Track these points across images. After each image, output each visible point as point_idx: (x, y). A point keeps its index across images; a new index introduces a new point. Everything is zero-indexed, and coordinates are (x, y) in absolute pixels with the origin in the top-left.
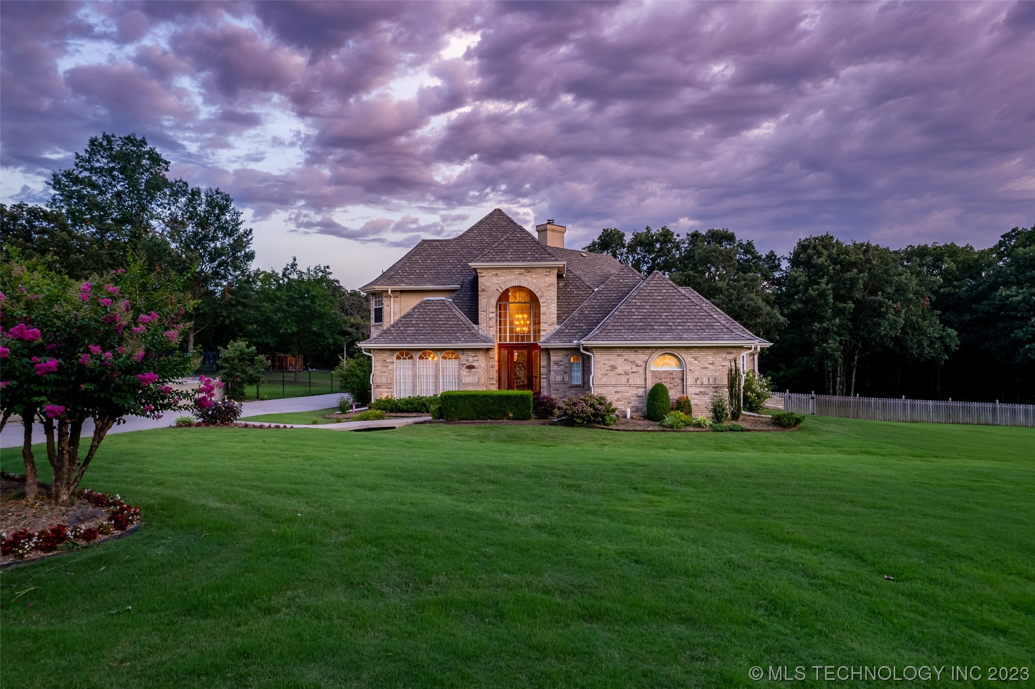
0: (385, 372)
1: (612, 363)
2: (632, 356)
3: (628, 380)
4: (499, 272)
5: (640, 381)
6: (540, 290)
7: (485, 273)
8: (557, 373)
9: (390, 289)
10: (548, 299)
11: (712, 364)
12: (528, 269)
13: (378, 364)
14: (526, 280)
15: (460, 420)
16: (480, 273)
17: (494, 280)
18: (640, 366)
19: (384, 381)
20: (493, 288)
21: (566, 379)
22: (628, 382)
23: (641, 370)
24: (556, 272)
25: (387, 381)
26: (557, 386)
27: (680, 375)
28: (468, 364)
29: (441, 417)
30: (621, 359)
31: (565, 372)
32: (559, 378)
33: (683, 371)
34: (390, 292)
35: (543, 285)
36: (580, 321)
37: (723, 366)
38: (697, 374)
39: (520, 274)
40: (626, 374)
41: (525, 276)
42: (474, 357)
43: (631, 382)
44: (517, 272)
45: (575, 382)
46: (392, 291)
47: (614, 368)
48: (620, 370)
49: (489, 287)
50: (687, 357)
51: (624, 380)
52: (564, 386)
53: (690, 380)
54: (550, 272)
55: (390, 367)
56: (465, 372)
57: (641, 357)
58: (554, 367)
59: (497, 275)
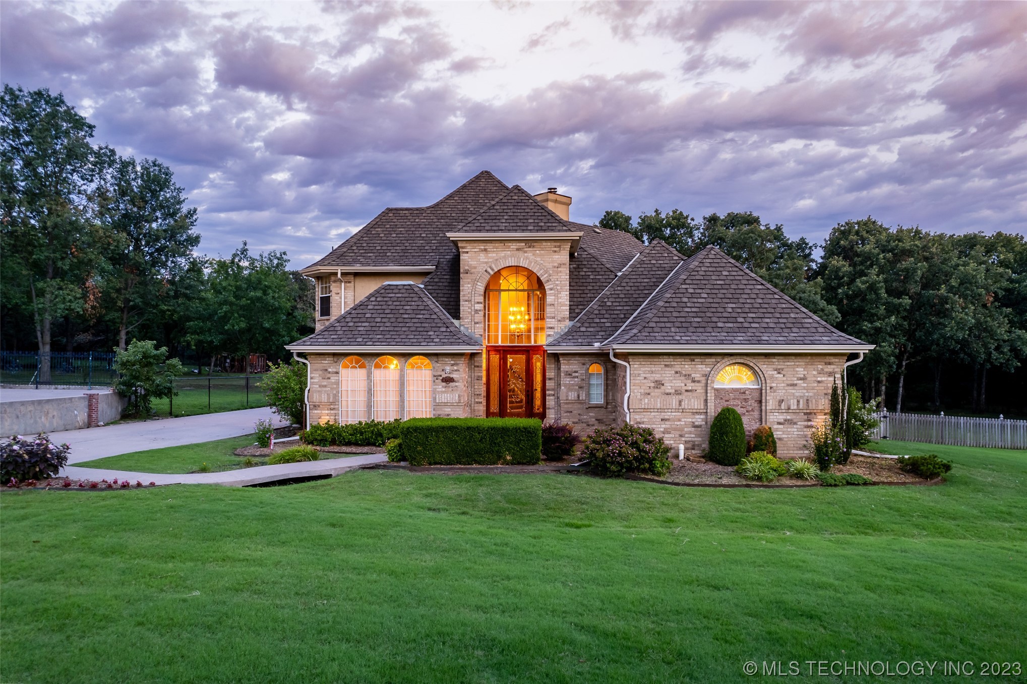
0: (325, 386)
1: (657, 377)
2: (686, 366)
3: (680, 402)
4: (489, 246)
5: (698, 404)
6: (546, 272)
7: (469, 247)
8: (571, 388)
9: (339, 270)
10: (557, 285)
11: (804, 379)
12: (530, 243)
13: (316, 375)
14: (527, 258)
15: (430, 464)
16: (463, 248)
17: (482, 257)
18: (699, 382)
19: (324, 398)
20: (481, 269)
21: (583, 396)
22: (680, 405)
23: (699, 388)
24: (568, 246)
25: (329, 398)
26: (570, 406)
27: (756, 395)
28: (444, 376)
29: (403, 459)
30: (670, 372)
31: (581, 387)
32: (572, 396)
33: (761, 390)
34: (339, 275)
35: (550, 265)
36: (600, 315)
37: (819, 382)
38: (781, 394)
39: (518, 250)
40: (678, 393)
41: (526, 252)
42: (453, 365)
43: (685, 404)
44: (514, 246)
45: (594, 402)
46: (342, 274)
47: (659, 384)
48: (668, 388)
49: (475, 268)
50: (767, 368)
51: (674, 401)
52: (579, 406)
53: (771, 403)
54: (559, 247)
55: (333, 379)
56: (440, 387)
57: (699, 369)
58: (565, 380)
59: (485, 250)
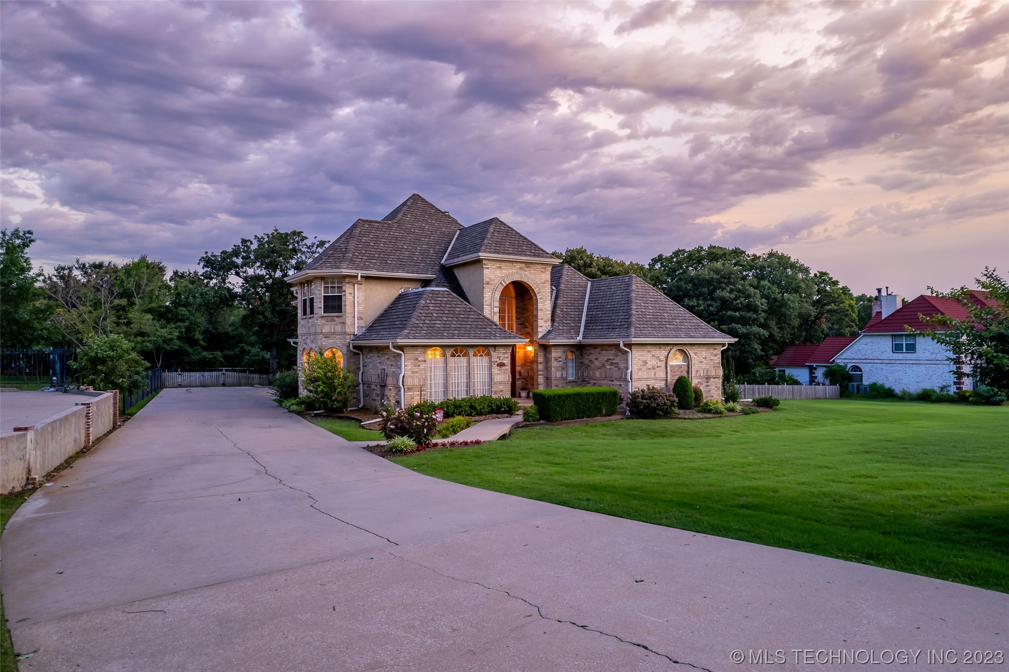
0: (416, 372)
1: (644, 358)
2: (657, 352)
3: (655, 374)
4: (503, 265)
5: (662, 375)
6: (538, 286)
7: (489, 264)
8: (557, 369)
9: (360, 273)
10: (544, 296)
11: (705, 358)
12: (528, 264)
13: (409, 363)
14: (526, 275)
16: (486, 265)
17: (498, 272)
18: (662, 361)
19: (416, 382)
20: (497, 281)
21: (564, 375)
22: (655, 375)
23: (663, 364)
24: (550, 269)
25: (419, 382)
26: (557, 382)
27: (686, 368)
28: (499, 362)
30: (650, 355)
31: (563, 368)
32: (559, 374)
33: (688, 365)
34: (359, 278)
35: (540, 282)
37: (711, 360)
38: (697, 367)
39: (520, 269)
40: (654, 368)
41: (525, 271)
42: (504, 353)
43: (657, 376)
44: (518, 266)
45: (570, 378)
46: (362, 277)
47: (645, 363)
48: (649, 365)
49: (493, 280)
50: (691, 352)
51: (652, 373)
52: (562, 381)
53: (693, 373)
54: (545, 269)
55: (422, 366)
57: (662, 353)
58: (554, 364)
59: (500, 267)
